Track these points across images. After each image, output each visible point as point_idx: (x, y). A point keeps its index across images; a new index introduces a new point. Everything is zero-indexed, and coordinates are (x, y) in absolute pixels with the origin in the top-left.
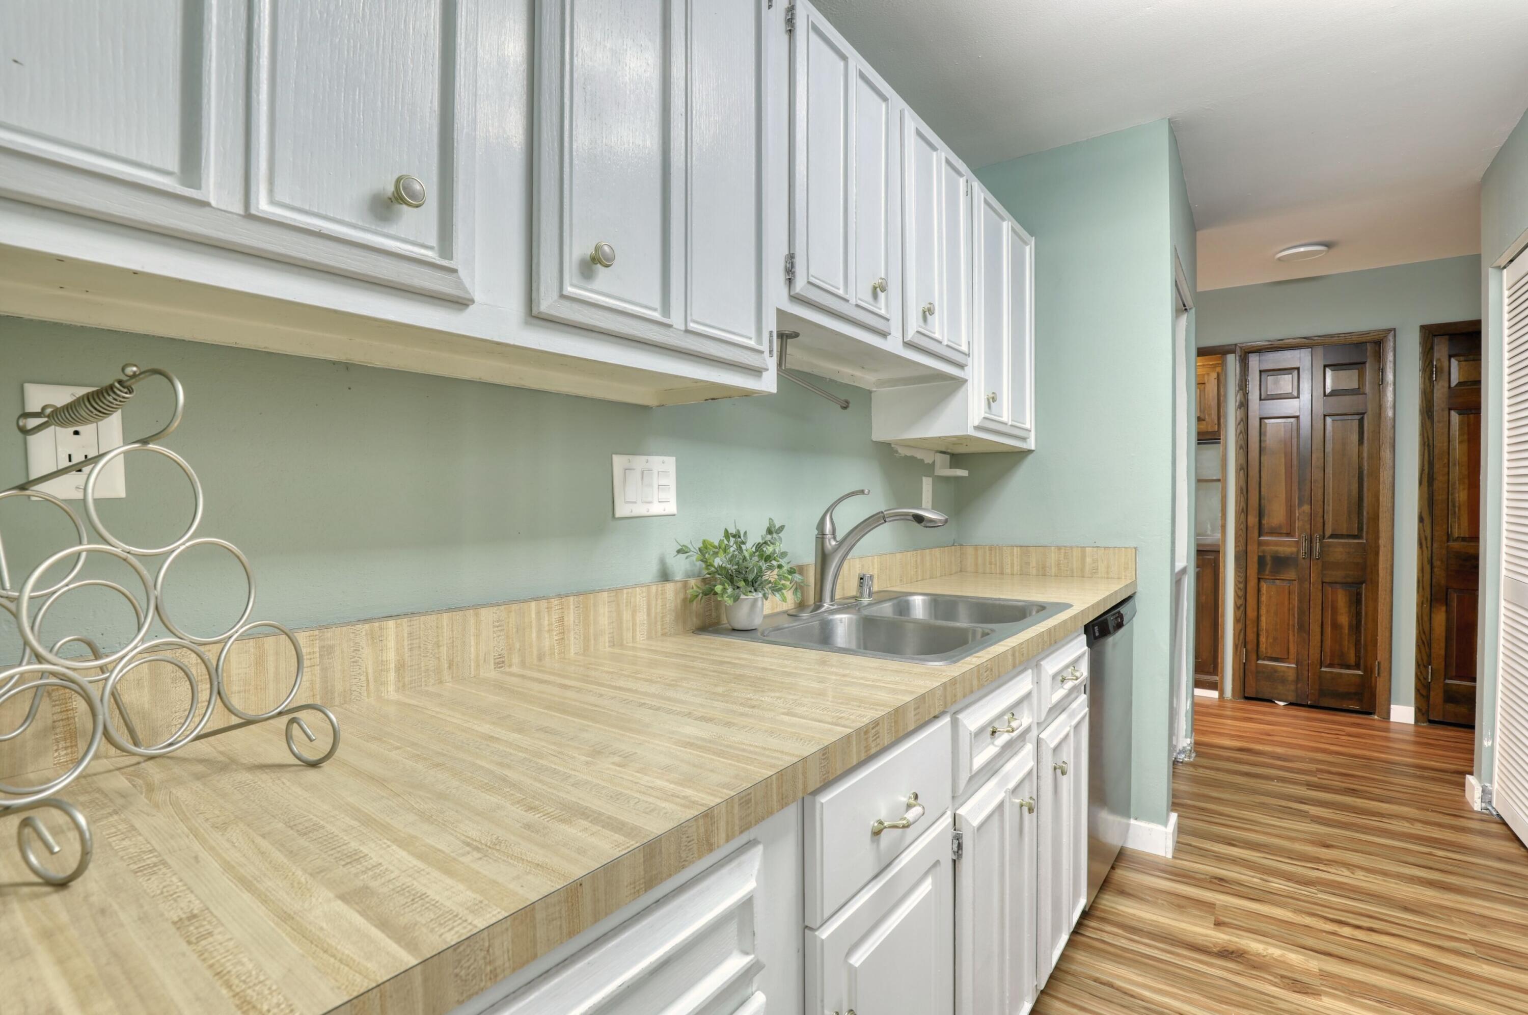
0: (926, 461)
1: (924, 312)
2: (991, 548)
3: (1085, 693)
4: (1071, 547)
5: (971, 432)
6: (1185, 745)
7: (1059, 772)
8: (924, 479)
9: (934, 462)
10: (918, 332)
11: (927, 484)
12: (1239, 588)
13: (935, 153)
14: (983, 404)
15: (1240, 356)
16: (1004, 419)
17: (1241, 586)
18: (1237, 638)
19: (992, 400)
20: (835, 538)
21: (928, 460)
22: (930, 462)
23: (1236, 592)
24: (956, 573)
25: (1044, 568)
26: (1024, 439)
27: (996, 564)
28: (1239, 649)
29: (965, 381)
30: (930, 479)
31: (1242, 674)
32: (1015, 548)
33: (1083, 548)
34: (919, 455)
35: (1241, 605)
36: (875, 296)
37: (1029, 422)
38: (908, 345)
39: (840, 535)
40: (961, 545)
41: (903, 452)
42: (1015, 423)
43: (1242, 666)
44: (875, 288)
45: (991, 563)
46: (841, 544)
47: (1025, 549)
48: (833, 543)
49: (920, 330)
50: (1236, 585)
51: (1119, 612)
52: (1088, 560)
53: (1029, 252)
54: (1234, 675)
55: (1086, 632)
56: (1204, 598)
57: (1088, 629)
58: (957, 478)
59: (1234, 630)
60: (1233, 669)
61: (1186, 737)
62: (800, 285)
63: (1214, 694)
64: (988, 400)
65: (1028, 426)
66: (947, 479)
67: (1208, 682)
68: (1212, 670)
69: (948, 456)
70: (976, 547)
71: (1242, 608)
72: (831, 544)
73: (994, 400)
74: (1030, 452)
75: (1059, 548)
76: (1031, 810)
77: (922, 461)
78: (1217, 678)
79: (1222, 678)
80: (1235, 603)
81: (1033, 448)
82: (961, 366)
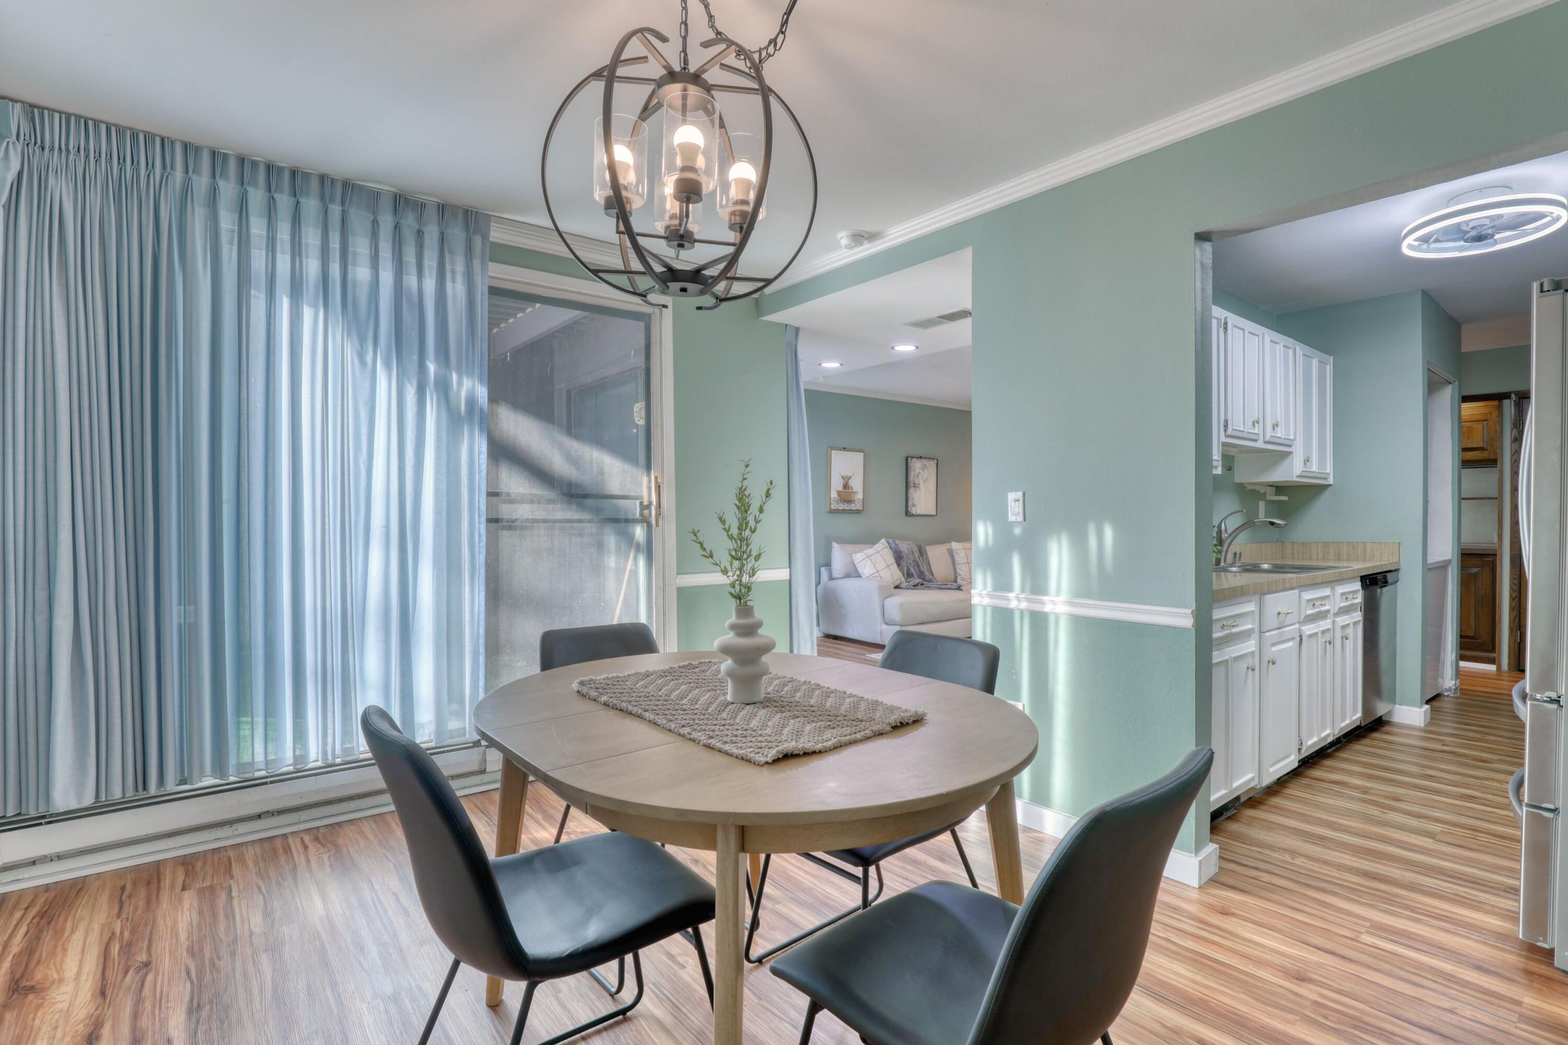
0: (1261, 492)
1: (1273, 426)
2: (1303, 543)
3: (1361, 611)
4: (1357, 543)
5: (1295, 479)
6: (1451, 685)
7: (1344, 639)
8: (1260, 502)
9: (1265, 492)
10: (1271, 436)
11: (1262, 505)
12: (1514, 584)
13: (1278, 345)
14: (1302, 462)
15: (1515, 401)
16: (1314, 469)
17: (1516, 582)
18: (1512, 622)
19: (1307, 461)
20: (1226, 533)
21: (1262, 491)
22: (1264, 492)
23: (1511, 586)
24: (1280, 558)
25: (1339, 555)
26: (1326, 479)
27: (1306, 553)
28: (1514, 631)
29: (1291, 453)
30: (1264, 502)
31: (1517, 651)
32: (1320, 544)
33: (1365, 543)
34: (1257, 488)
35: (1516, 597)
36: (1254, 425)
37: (1329, 469)
38: (1266, 442)
39: (1229, 531)
40: (1282, 542)
41: (1249, 487)
42: (1320, 471)
43: (1517, 645)
44: (1254, 422)
45: (1303, 553)
46: (1230, 535)
47: (1326, 544)
48: (1226, 535)
49: (1273, 434)
50: (1511, 581)
51: (1386, 576)
52: (1368, 550)
53: (1329, 369)
54: (1509, 652)
55: (1361, 581)
56: (1483, 591)
57: (1363, 579)
58: (1280, 501)
59: (1510, 616)
60: (1509, 647)
61: (1452, 679)
62: (1229, 431)
63: (1492, 668)
64: (1305, 461)
65: (1328, 471)
66: (1273, 502)
67: (1486, 658)
68: (1490, 649)
69: (1274, 488)
70: (1293, 543)
71: (1517, 599)
72: (1224, 536)
73: (1308, 461)
74: (1330, 485)
75: (1349, 543)
76: (1330, 643)
77: (1259, 491)
78: (1495, 655)
79: (1500, 654)
80: (1511, 595)
81: (1332, 483)
82: (1290, 446)
